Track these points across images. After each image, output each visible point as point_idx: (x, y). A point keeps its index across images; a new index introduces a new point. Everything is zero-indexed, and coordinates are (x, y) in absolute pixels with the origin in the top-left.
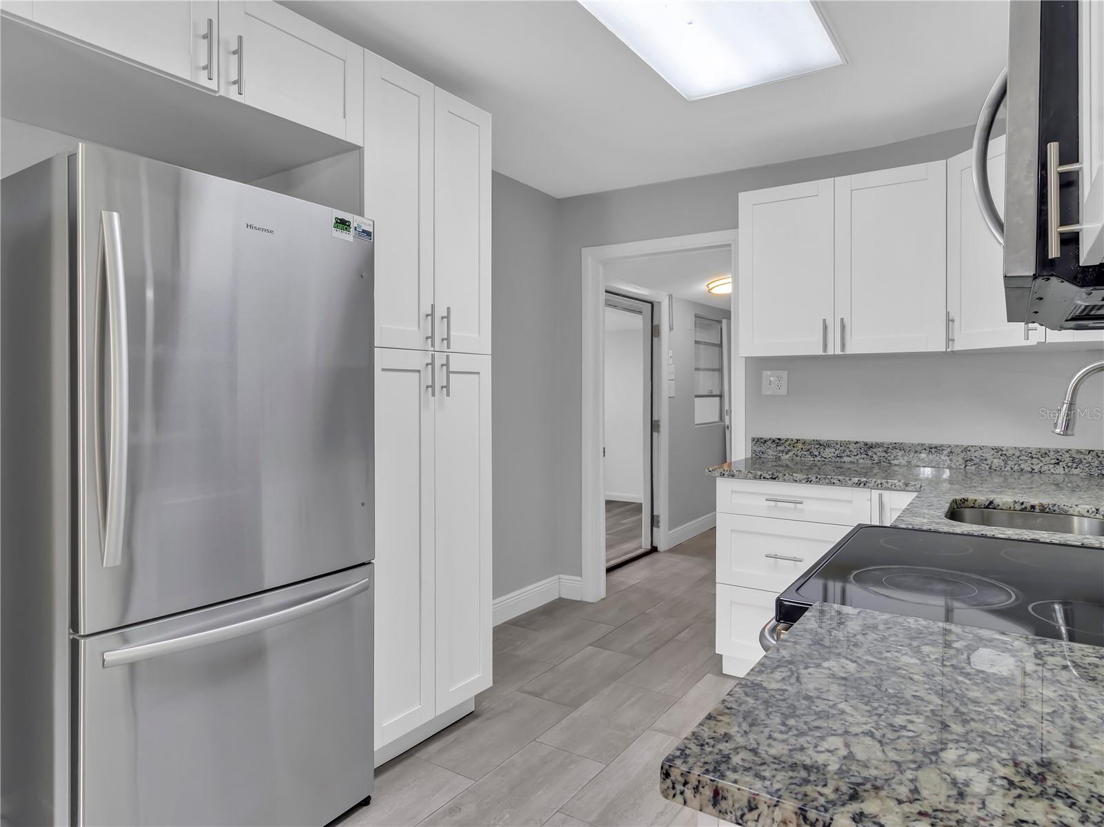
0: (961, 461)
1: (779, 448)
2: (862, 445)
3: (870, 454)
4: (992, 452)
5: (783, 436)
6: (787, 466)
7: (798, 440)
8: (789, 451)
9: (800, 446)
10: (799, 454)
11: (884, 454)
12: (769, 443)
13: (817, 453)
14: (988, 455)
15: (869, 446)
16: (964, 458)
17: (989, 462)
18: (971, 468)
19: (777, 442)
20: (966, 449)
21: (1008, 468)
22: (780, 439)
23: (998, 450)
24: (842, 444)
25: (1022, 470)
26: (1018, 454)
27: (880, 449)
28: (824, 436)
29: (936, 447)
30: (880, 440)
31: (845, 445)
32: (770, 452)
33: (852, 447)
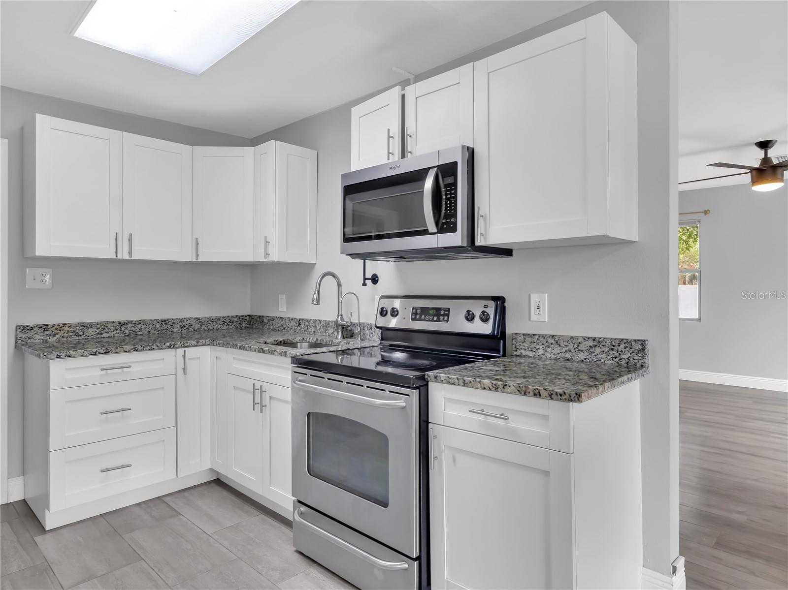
0: (179, 328)
1: (46, 333)
2: (117, 323)
3: (123, 329)
4: (195, 321)
5: (50, 322)
6: (53, 346)
7: (64, 325)
8: (56, 334)
9: (66, 329)
10: (66, 335)
11: (133, 328)
12: (36, 329)
13: (81, 333)
14: (192, 323)
15: (122, 324)
16: (180, 326)
17: (193, 327)
18: (184, 331)
19: (44, 328)
20: (182, 320)
21: (202, 329)
22: (47, 325)
23: (197, 319)
24: (102, 324)
25: (209, 329)
26: (207, 320)
27: (130, 325)
28: (87, 320)
29: (165, 321)
30: (129, 319)
31: (104, 326)
32: (37, 337)
33: (110, 326)
